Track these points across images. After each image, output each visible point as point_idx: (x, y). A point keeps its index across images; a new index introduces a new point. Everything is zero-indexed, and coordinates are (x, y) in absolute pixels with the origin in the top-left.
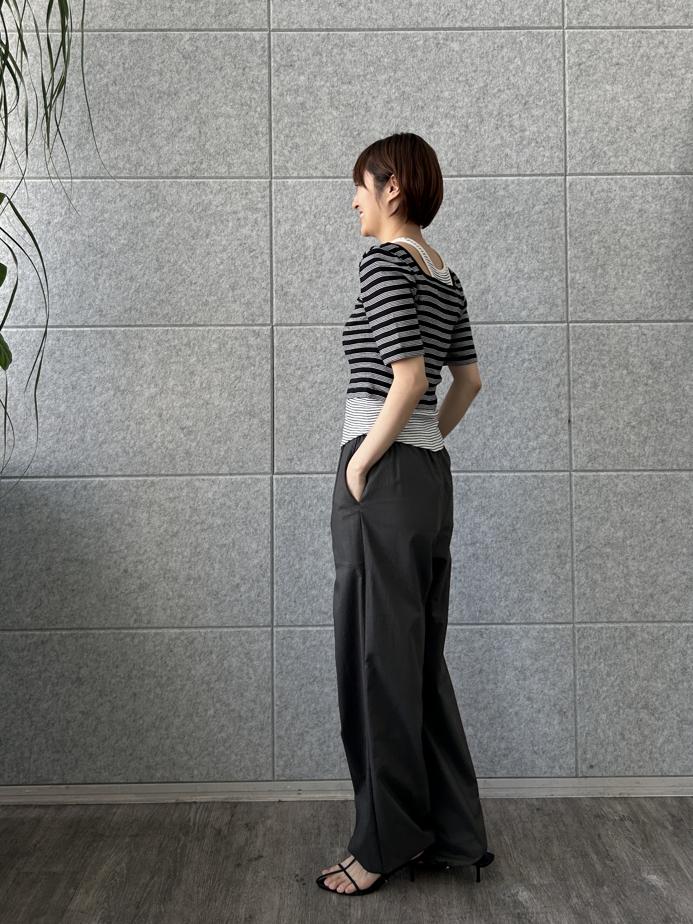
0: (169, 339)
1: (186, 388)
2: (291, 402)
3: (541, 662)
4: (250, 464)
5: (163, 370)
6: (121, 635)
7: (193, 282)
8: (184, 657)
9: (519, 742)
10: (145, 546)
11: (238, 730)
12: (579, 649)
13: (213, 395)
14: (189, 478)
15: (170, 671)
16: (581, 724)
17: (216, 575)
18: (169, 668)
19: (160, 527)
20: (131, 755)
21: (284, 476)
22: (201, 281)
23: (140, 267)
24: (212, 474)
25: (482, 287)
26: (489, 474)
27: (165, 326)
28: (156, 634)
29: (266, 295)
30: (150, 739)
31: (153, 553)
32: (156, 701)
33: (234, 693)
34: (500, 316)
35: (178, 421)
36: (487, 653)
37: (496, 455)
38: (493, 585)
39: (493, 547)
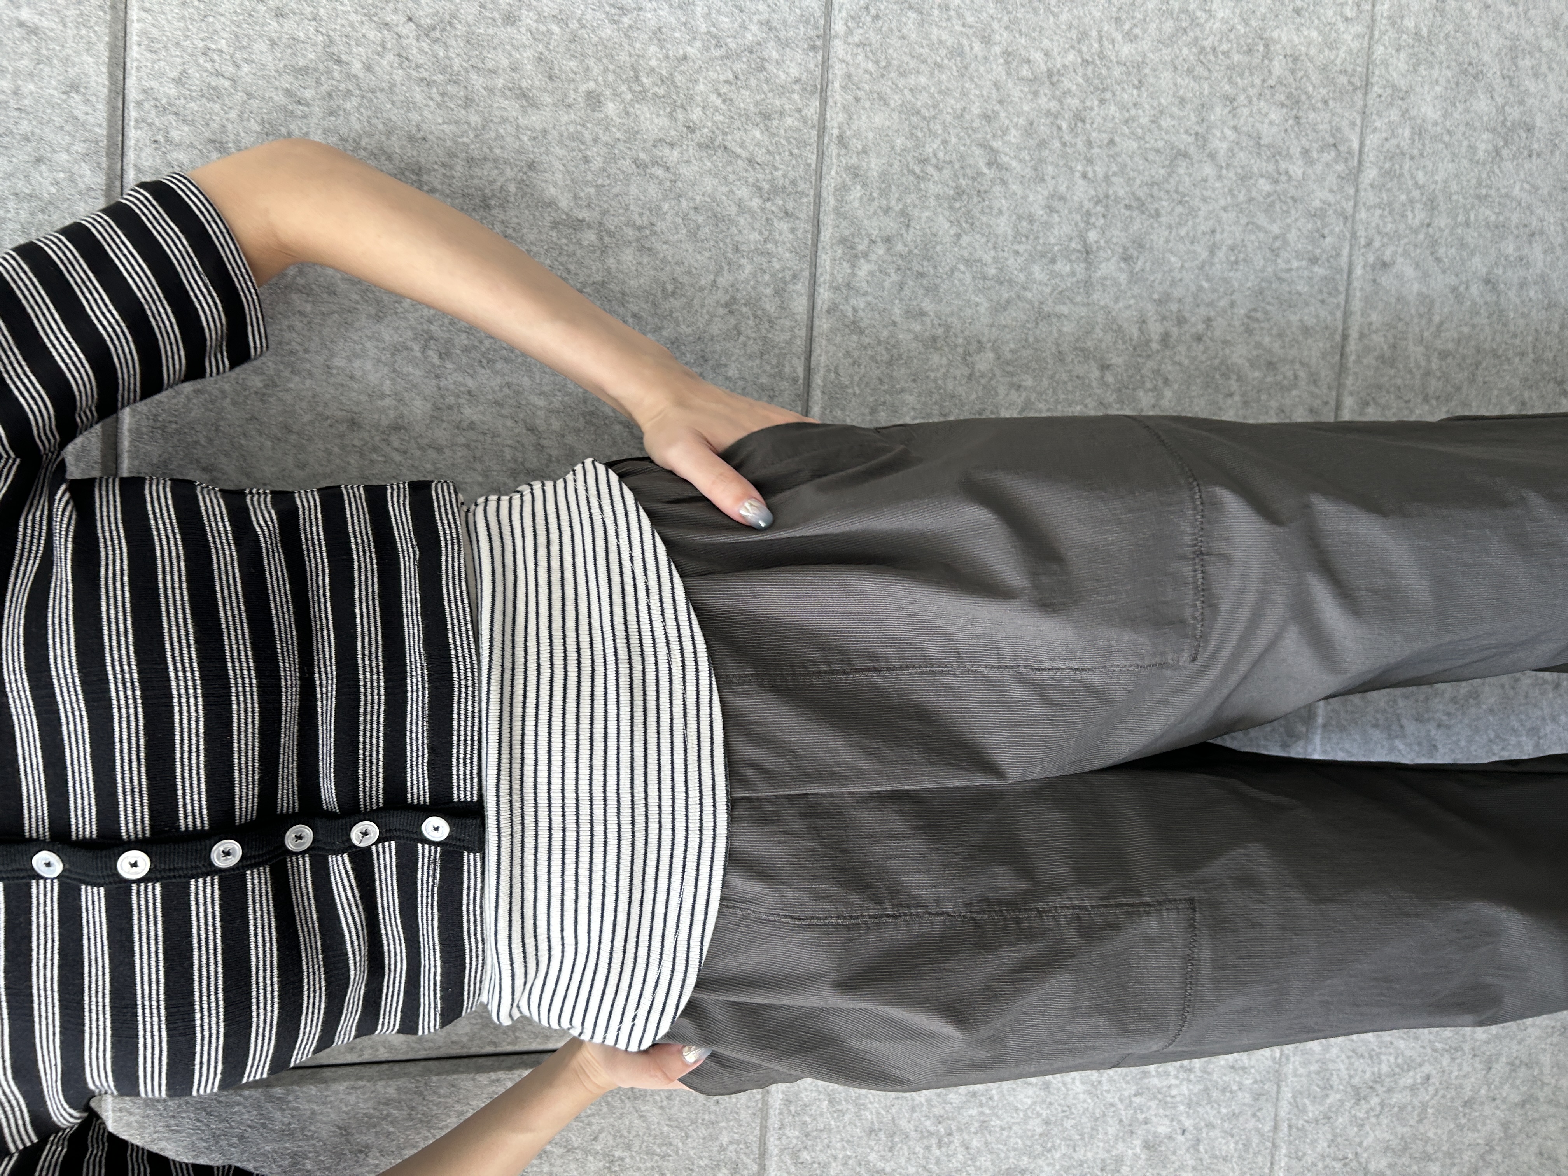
3: (1486, 58)
4: (725, 1139)
26: (833, 150)
33: (1460, 1127)
36: (1441, 253)
37: (757, 104)
38: (1233, 196)
39: (1107, 178)
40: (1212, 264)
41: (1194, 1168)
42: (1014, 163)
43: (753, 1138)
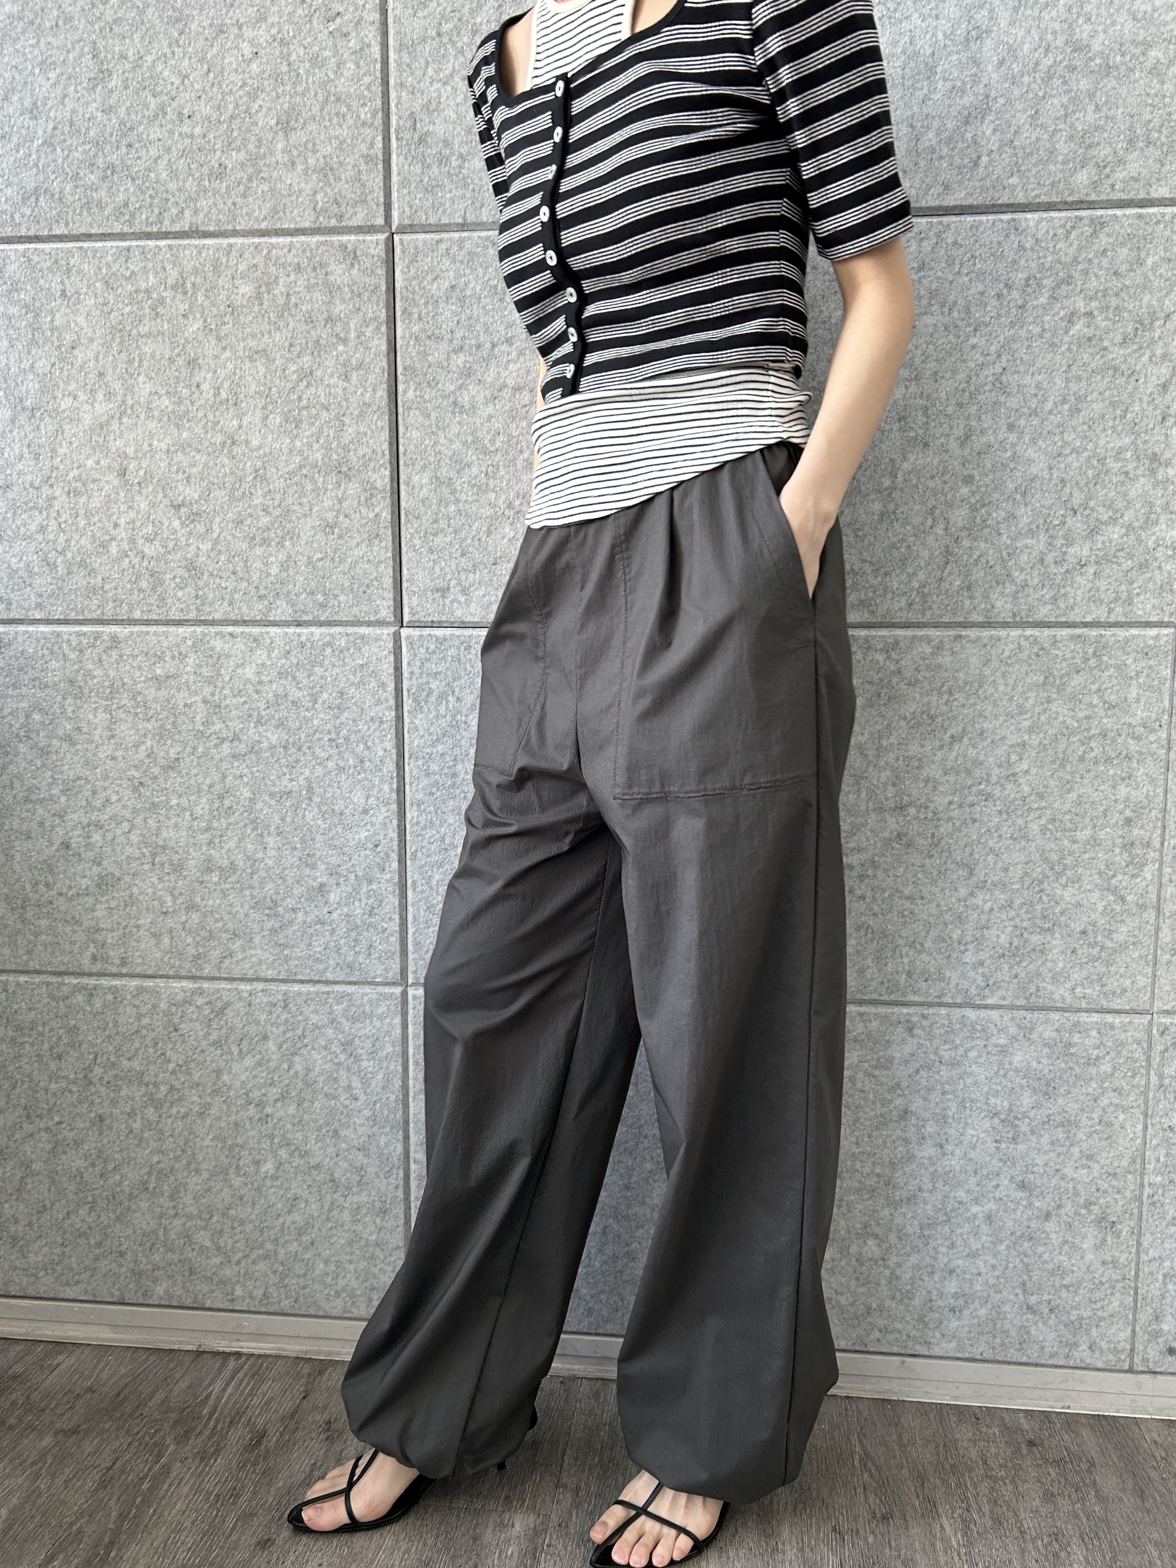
0: (133, 272)
1: (180, 401)
2: (442, 440)
3: (1060, 1101)
4: (342, 598)
5: (124, 355)
6: (64, 988)
7: (185, 111)
8: (204, 1043)
9: (992, 1281)
10: (105, 789)
11: (330, 1210)
12: (1161, 1077)
13: (246, 420)
14: (199, 629)
15: (173, 1072)
16: (1151, 1254)
17: (270, 863)
18: (171, 1066)
19: (136, 746)
20: (99, 1244)
21: (427, 631)
22: (205, 109)
23: (53, 75)
24: (254, 623)
25: (967, 100)
26: (952, 633)
27: (122, 236)
28: (140, 990)
29: (372, 144)
30: (138, 1215)
31: (124, 807)
32: (146, 1135)
33: (319, 1129)
34: (1013, 188)
35: (165, 486)
36: (923, 1073)
37: (976, 581)
38: (947, 911)
39: (951, 819)
40: (901, 898)
41: (305, 922)
42: (954, 753)
43: (342, 617)
